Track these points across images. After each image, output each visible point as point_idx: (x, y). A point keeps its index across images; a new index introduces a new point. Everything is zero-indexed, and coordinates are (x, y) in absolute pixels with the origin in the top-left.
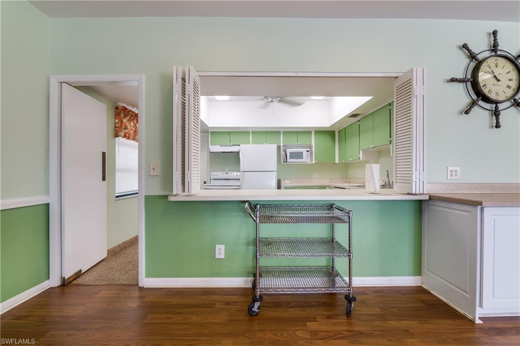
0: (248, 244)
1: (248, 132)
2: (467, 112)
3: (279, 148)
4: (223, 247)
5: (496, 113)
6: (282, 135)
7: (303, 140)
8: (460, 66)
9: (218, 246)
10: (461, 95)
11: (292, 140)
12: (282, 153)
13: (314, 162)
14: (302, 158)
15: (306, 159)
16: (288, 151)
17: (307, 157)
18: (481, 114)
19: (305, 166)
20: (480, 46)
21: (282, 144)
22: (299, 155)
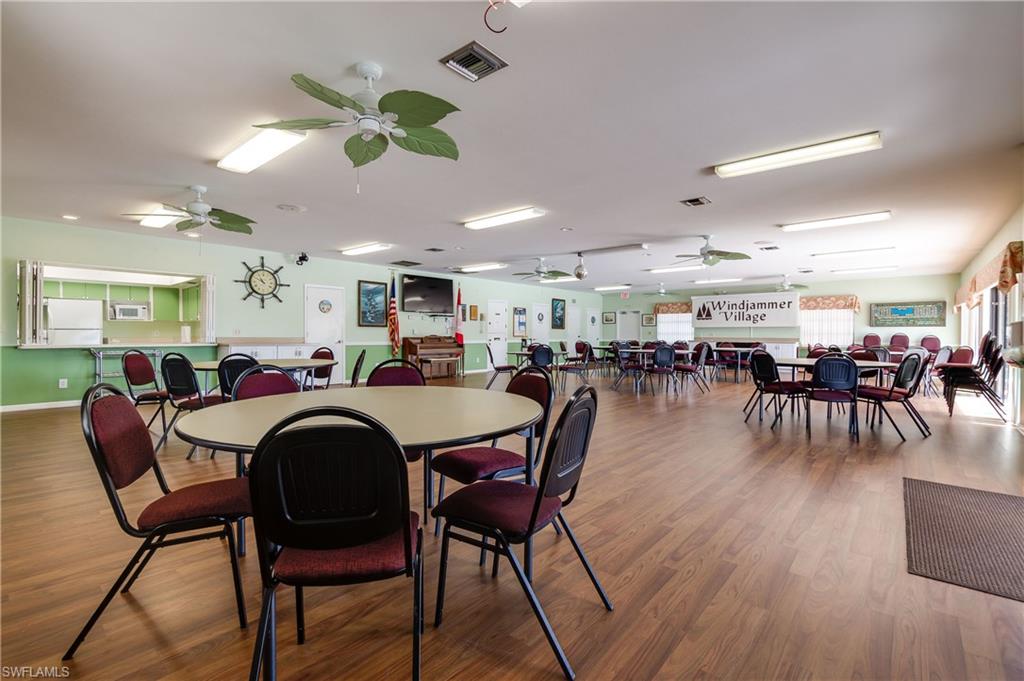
0: (88, 377)
1: (59, 283)
2: (245, 299)
3: (104, 302)
4: (66, 381)
5: (263, 300)
6: (108, 290)
7: (136, 296)
8: (243, 274)
9: (61, 381)
10: (243, 290)
11: (123, 295)
12: (109, 309)
13: (152, 320)
14: (136, 315)
15: (142, 316)
16: (118, 307)
17: (143, 315)
18: (254, 300)
19: (142, 324)
20: (254, 263)
21: (108, 299)
22: (134, 313)
